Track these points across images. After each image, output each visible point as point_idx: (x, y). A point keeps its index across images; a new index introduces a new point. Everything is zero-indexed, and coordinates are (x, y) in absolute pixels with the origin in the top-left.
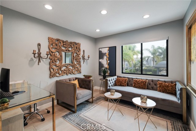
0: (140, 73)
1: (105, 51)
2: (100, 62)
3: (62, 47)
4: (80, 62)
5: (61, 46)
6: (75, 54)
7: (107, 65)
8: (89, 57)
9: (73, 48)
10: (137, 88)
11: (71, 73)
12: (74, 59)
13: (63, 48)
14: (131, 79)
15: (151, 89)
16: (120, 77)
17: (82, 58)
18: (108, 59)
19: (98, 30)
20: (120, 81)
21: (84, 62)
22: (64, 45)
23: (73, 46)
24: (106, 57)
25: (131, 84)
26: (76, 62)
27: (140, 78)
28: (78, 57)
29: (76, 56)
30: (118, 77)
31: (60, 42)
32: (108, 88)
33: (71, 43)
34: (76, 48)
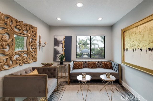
0: (89, 57)
1: (61, 39)
2: (55, 49)
3: (14, 28)
4: (36, 49)
5: (14, 26)
6: (31, 39)
7: (63, 52)
8: (45, 44)
9: (29, 32)
10: (90, 68)
11: (26, 62)
12: (29, 45)
13: (16, 30)
14: (85, 63)
15: (98, 67)
16: (76, 61)
17: (38, 44)
18: (64, 46)
19: (59, 19)
20: (78, 65)
21: (40, 48)
22: (17, 25)
23: (29, 30)
24: (62, 44)
25: (85, 66)
26: (31, 48)
27: (91, 61)
28: (34, 43)
29: (32, 41)
30: (74, 61)
31: (12, 21)
32: (71, 72)
33: (27, 25)
34: (33, 32)
